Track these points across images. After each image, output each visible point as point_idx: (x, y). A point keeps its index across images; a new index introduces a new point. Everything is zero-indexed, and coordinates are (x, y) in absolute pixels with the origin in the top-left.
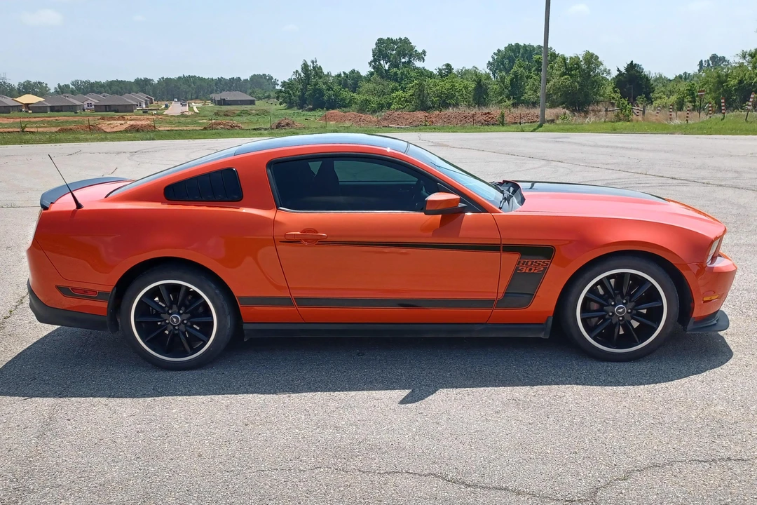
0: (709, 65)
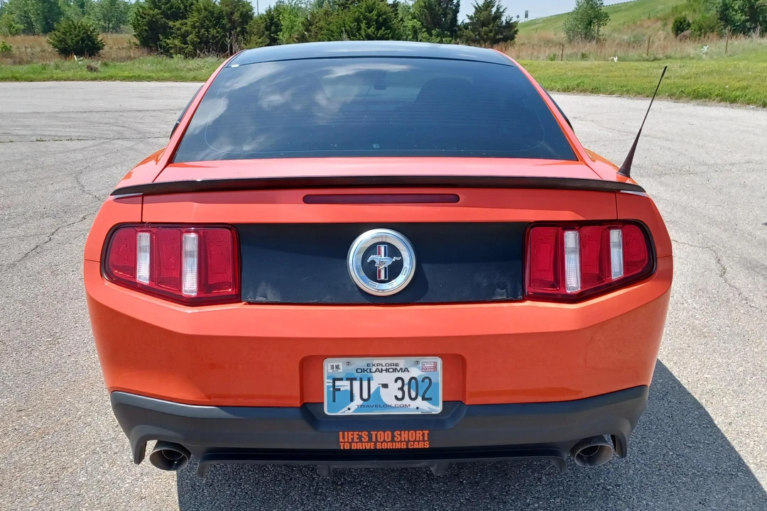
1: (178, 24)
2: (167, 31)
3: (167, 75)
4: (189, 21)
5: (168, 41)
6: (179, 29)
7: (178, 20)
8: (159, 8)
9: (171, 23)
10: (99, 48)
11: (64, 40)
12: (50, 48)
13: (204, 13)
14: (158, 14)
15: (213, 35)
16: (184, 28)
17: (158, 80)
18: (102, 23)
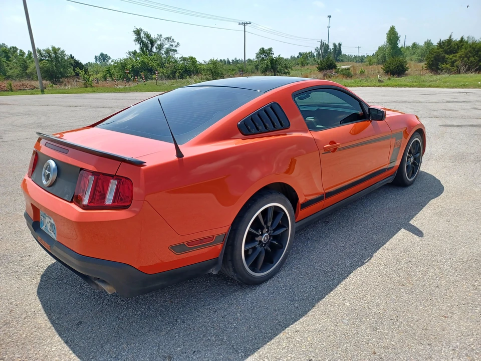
0: (100, 58)
1: (451, 56)
2: (444, 60)
3: (415, 84)
4: (458, 55)
5: (443, 66)
6: (451, 59)
7: (452, 54)
8: (443, 48)
9: (447, 56)
10: (406, 71)
11: (389, 67)
12: (382, 71)
13: (469, 49)
14: (441, 51)
15: (471, 61)
16: (454, 58)
17: (410, 86)
18: (420, 57)
